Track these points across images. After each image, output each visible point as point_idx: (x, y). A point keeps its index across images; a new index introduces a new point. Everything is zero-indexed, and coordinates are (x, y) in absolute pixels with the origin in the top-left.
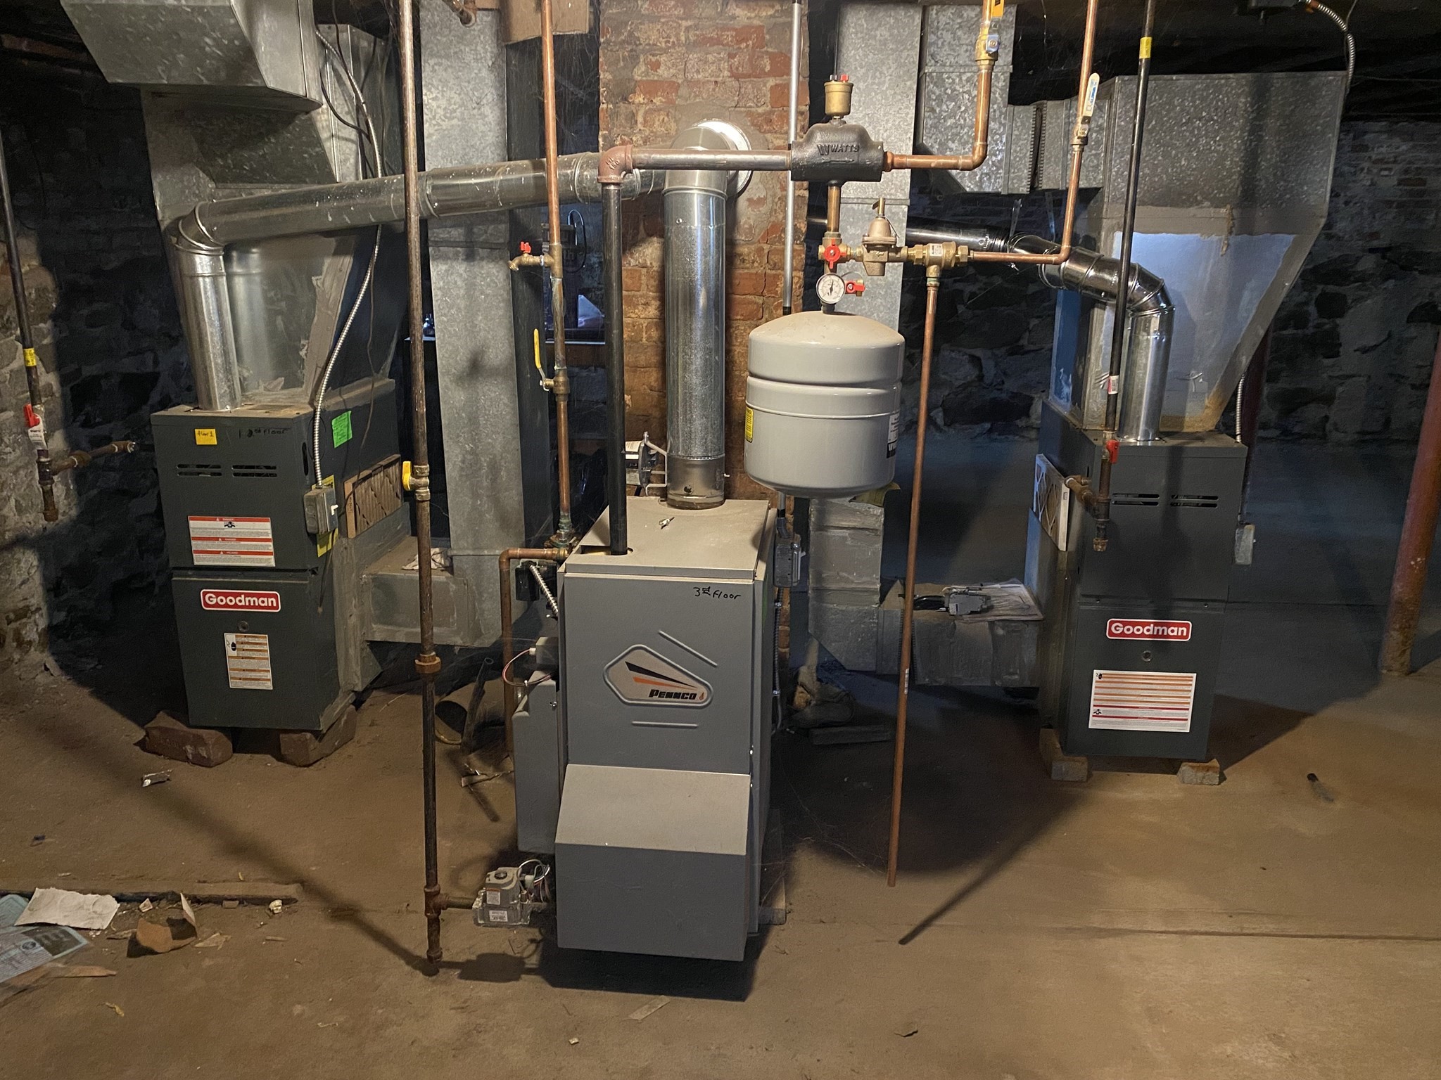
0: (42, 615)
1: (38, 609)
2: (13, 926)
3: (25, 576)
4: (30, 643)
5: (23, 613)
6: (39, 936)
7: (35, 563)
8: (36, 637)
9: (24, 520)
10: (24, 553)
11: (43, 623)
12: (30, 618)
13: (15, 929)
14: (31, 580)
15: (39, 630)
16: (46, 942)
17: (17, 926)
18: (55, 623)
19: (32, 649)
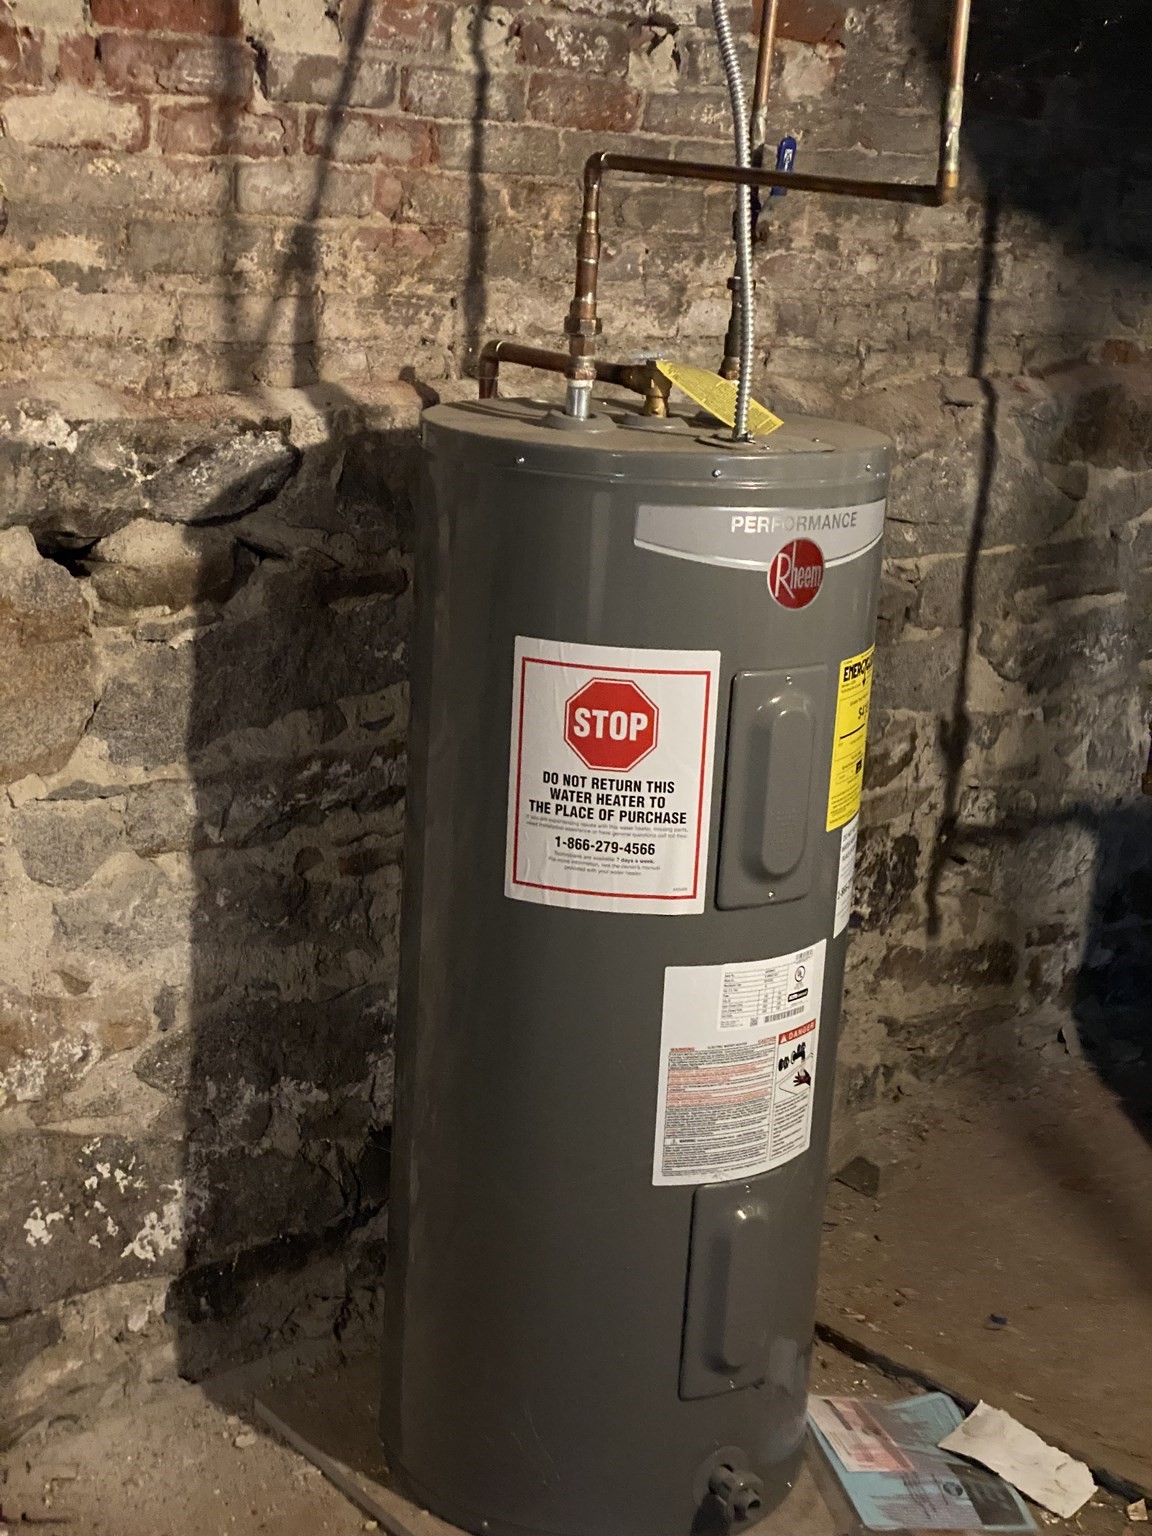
0: (1077, 946)
1: (1074, 935)
2: (936, 1445)
3: (1071, 874)
4: (1048, 988)
5: (1052, 934)
6: (970, 1481)
7: (1090, 856)
8: (1060, 979)
9: (1094, 780)
10: (1079, 834)
11: (1074, 961)
12: (1059, 946)
13: (939, 1453)
14: (1076, 883)
15: (1067, 971)
16: (977, 1495)
17: (942, 1449)
18: (1093, 965)
19: (1049, 999)
